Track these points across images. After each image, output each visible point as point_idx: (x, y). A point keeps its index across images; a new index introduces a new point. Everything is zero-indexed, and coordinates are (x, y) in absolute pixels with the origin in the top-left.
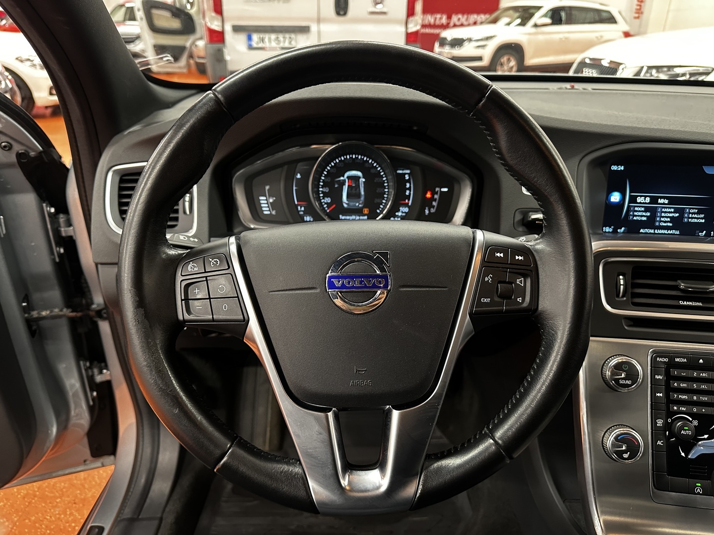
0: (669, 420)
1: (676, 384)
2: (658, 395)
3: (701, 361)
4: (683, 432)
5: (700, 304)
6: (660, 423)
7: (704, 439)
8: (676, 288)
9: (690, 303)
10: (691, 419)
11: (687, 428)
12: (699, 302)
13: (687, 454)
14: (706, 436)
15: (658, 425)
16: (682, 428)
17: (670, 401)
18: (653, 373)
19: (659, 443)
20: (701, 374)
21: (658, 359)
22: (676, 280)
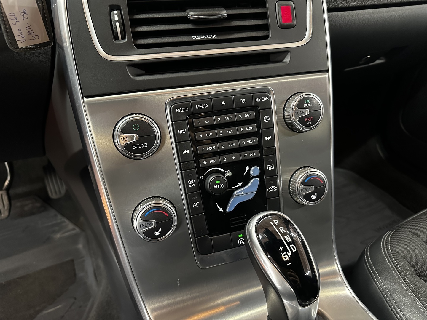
0: (202, 178)
1: (201, 136)
2: (185, 152)
3: (223, 103)
4: (215, 187)
5: (214, 37)
6: (192, 183)
7: (239, 188)
8: (185, 20)
9: (204, 37)
10: (223, 171)
11: (219, 182)
12: (213, 34)
13: (224, 209)
14: (240, 184)
15: (190, 186)
16: (213, 183)
17: (198, 156)
18: (175, 128)
19: (195, 205)
20: (226, 119)
21: (177, 110)
22: (184, 11)
